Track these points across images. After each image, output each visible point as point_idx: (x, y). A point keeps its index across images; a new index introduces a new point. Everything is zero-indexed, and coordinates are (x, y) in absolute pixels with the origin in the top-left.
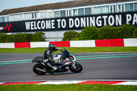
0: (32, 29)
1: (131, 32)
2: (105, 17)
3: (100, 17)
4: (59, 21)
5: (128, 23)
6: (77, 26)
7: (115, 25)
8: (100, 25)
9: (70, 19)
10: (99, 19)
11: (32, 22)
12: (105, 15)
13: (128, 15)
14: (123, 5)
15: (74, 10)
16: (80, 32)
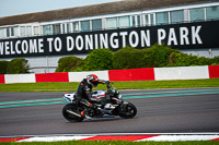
0: (7, 53)
1: (166, 57)
2: (124, 34)
3: (116, 34)
4: (50, 40)
5: (160, 43)
6: (80, 49)
7: (139, 46)
8: (117, 46)
9: (68, 38)
10: (115, 38)
11: (7, 43)
12: (123, 30)
13: (160, 31)
14: (152, 15)
15: (74, 23)
16: (84, 57)
